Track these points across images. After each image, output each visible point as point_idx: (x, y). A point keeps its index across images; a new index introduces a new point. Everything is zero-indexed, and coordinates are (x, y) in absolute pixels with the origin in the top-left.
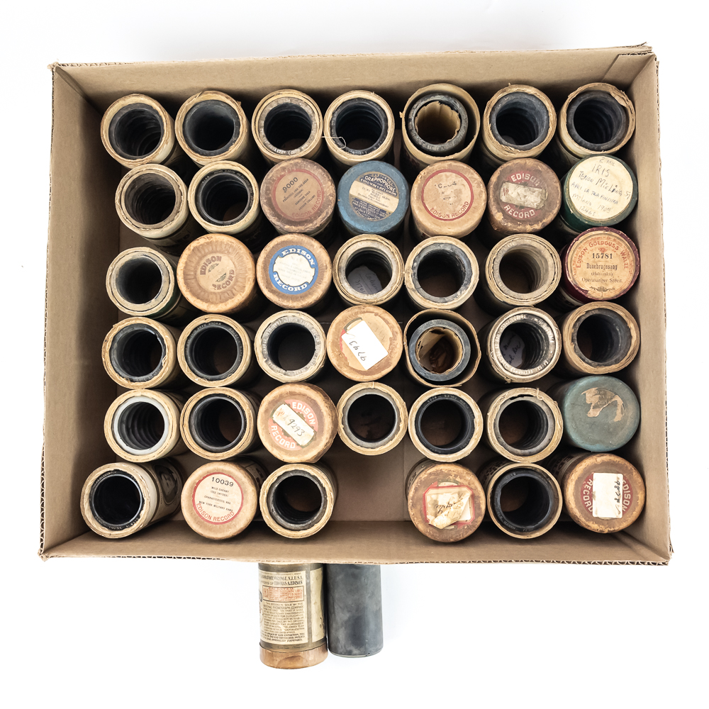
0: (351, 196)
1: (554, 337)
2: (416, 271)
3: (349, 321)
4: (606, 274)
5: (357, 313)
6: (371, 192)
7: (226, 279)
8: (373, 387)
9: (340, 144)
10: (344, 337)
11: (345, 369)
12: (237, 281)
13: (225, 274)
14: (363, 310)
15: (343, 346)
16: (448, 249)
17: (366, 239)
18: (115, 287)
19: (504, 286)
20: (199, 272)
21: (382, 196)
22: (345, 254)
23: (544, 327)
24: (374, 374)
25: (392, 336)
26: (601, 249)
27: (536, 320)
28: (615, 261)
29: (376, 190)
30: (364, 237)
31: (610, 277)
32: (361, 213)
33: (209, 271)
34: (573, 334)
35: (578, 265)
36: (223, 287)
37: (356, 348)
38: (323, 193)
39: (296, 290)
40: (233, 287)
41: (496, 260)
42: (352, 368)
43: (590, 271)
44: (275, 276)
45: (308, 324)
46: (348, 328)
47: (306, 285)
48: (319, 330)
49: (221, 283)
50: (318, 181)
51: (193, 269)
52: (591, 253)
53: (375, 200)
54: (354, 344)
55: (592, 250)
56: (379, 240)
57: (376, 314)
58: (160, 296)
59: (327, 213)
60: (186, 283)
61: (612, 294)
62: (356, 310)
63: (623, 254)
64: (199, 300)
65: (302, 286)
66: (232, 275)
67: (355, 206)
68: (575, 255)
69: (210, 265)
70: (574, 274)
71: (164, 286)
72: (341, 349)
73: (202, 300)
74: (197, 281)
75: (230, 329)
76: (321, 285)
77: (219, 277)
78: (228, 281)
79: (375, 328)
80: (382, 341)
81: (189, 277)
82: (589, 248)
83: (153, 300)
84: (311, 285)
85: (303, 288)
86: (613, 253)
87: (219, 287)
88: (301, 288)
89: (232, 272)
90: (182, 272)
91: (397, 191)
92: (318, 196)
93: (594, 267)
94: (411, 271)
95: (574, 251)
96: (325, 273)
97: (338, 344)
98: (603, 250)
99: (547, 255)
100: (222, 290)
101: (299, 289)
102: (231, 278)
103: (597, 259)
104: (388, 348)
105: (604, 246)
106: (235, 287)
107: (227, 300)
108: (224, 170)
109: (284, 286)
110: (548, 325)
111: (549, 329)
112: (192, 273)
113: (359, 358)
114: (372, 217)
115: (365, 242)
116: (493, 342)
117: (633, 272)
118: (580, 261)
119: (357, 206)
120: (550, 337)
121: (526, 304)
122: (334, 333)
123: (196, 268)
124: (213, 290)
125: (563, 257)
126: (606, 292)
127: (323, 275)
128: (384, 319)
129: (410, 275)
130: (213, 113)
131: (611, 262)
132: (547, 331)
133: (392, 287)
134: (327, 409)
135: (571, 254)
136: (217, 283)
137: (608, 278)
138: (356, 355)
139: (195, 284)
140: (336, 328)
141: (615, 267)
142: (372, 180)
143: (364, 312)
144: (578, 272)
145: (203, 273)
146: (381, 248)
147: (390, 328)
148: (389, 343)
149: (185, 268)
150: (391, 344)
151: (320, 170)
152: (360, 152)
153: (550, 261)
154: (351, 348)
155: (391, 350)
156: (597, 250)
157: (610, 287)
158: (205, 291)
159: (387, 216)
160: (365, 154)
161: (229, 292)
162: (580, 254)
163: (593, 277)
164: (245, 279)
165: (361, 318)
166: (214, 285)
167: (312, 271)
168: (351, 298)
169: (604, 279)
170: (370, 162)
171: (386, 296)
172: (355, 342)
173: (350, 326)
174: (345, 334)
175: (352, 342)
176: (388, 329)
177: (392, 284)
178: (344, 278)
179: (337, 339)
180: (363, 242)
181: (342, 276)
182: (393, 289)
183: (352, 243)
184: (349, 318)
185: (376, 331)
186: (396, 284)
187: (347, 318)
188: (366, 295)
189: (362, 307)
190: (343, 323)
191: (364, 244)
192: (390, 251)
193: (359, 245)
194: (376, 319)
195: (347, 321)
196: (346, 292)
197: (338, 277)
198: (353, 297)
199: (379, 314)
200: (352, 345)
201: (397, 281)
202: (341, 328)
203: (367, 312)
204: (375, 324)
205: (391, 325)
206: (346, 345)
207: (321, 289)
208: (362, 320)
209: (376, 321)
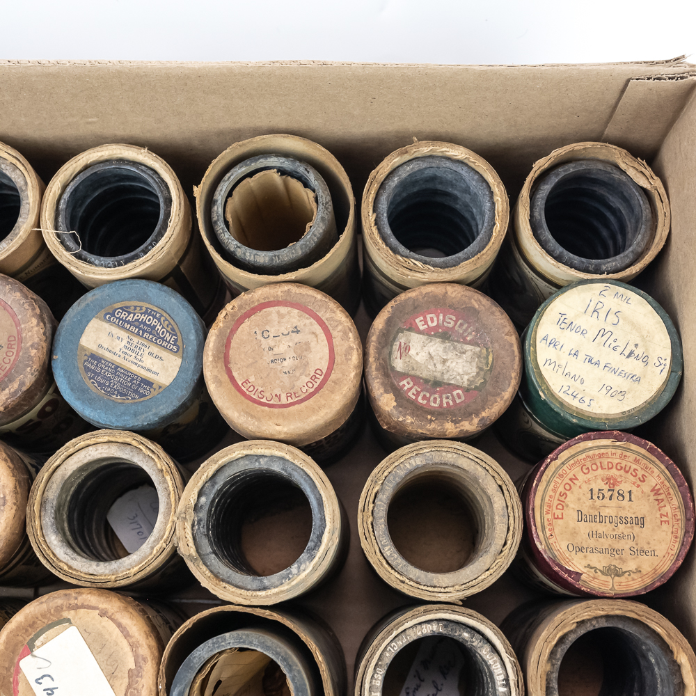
0: (84, 349)
1: (507, 679)
2: (203, 514)
3: (40, 625)
4: (620, 537)
5: (59, 609)
6: (125, 342)
9: (71, 244)
10: (26, 664)
14: (73, 602)
15: (21, 687)
16: (276, 468)
17: (106, 439)
19: (396, 555)
21: (147, 351)
22: (59, 472)
23: (484, 652)
25: (132, 666)
26: (609, 479)
27: (466, 635)
28: (641, 506)
29: (136, 340)
30: (102, 436)
31: (630, 543)
32: (100, 384)
34: (548, 675)
35: (558, 513)
38: (21, 341)
41: (380, 496)
43: (584, 528)
46: (37, 643)
50: (13, 316)
52: (586, 488)
53: (132, 358)
54: (47, 683)
55: (588, 482)
56: (134, 443)
57: (103, 614)
59: (22, 384)
61: (635, 584)
62: (59, 602)
63: (656, 491)
67: (87, 369)
68: (550, 492)
70: (548, 533)
72: (16, 692)
79: (97, 645)
80: (111, 677)
82: (581, 476)
86: (634, 489)
91: (179, 343)
92: (10, 346)
93: (593, 519)
94: (191, 516)
95: (549, 483)
97: (8, 679)
98: (612, 482)
99: (492, 489)
103: (598, 503)
105: (614, 472)
110: (494, 649)
111: (496, 658)
114: (122, 395)
115: (105, 446)
116: (367, 686)
117: (680, 533)
118: (562, 505)
119: (93, 371)
120: (499, 678)
121: (443, 597)
125: (525, 495)
126: (622, 579)
128: (119, 625)
129: (188, 526)
131: (631, 509)
132: (491, 662)
133: (152, 548)
135: (541, 488)
137: (626, 545)
140: (8, 643)
141: (640, 522)
142: (130, 318)
143: (76, 607)
144: (557, 531)
146: (139, 460)
147: (132, 647)
148: (126, 680)
150: (129, 686)
151: (18, 294)
152: (109, 260)
153: (498, 503)
154: (38, 690)
156: (599, 481)
157: (631, 565)
159: (154, 393)
160: (120, 265)
162: (561, 489)
163: (592, 543)
165: (68, 621)
168: (60, 570)
169: (617, 546)
170: (128, 282)
171: (136, 569)
172: (49, 676)
173: (41, 638)
174: (29, 656)
175: (42, 677)
176: (127, 649)
177: (154, 541)
178: (49, 523)
179: (8, 669)
180: (99, 447)
181: (47, 519)
182: (155, 552)
183: (77, 447)
184: (40, 618)
185: (100, 652)
186: (161, 542)
187: (36, 620)
188: (94, 564)
189: (74, 595)
190: (27, 630)
191: (103, 451)
192: (155, 468)
193: (90, 452)
194: (103, 624)
195: (36, 626)
196: (51, 556)
197: (37, 522)
198: (65, 568)
199: (110, 614)
200: (40, 683)
201: (164, 534)
202: (21, 642)
203: (83, 606)
204: (101, 635)
205: (134, 640)
206: (28, 683)
208: (71, 623)
209: (101, 629)
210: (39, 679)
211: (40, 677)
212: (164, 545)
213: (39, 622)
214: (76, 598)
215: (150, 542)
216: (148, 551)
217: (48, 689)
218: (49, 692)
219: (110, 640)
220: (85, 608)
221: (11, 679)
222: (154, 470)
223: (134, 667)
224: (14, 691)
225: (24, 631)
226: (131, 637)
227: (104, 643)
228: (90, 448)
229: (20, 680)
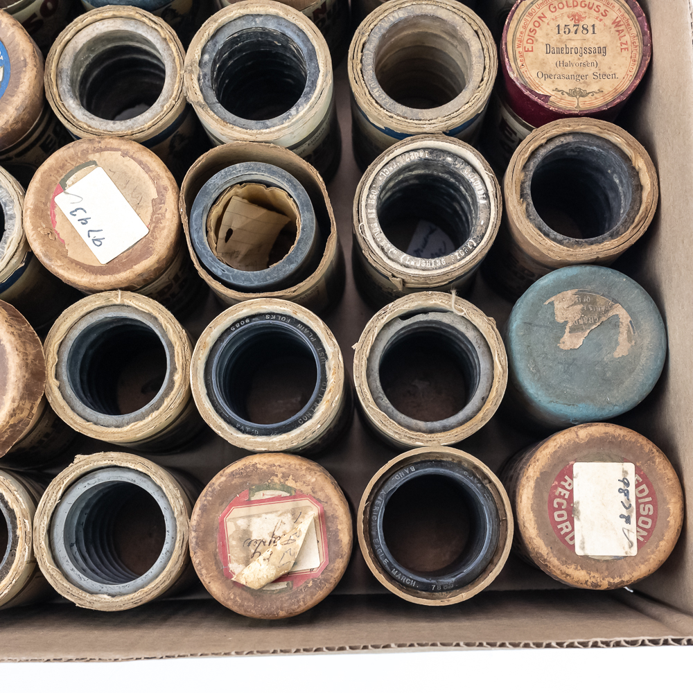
1: (487, 194)
2: (208, 70)
3: (69, 167)
4: (585, 65)
5: (85, 153)
8: (118, 301)
10: (61, 200)
11: (59, 263)
14: (97, 145)
15: (58, 219)
16: (271, 26)
17: (110, 14)
19: (384, 95)
22: (70, 45)
23: (466, 173)
24: (119, 272)
25: (155, 196)
26: (574, 16)
27: (449, 159)
28: (604, 37)
30: (107, 11)
31: (594, 69)
34: (523, 183)
35: (529, 46)
37: (84, 222)
41: (367, 46)
42: (73, 261)
43: (552, 59)
46: (68, 182)
52: (553, 25)
54: (80, 214)
55: (555, 19)
56: (137, 16)
57: (125, 154)
61: (596, 102)
62: (85, 146)
63: (616, 24)
68: (521, 29)
70: (520, 64)
72: (54, 223)
76: (15, 99)
79: (123, 182)
80: (137, 207)
82: (548, 14)
86: (597, 23)
93: (560, 51)
94: (196, 69)
95: (519, 21)
96: (22, 76)
97: (46, 212)
98: (577, 18)
99: (468, 34)
103: (565, 37)
104: (148, 220)
105: (578, 9)
110: (475, 170)
111: (476, 176)
113: (89, 242)
115: (111, 21)
116: (363, 203)
117: (638, 58)
118: (532, 40)
120: (479, 193)
121: (427, 129)
122: (38, 191)
125: (498, 36)
126: (586, 99)
127: (20, 78)
128: (140, 163)
129: (195, 77)
131: (593, 41)
132: (472, 180)
133: (163, 106)
134: (13, 339)
135: (513, 25)
137: (589, 71)
138: (84, 235)
140: (42, 182)
141: (602, 51)
143: (101, 150)
144: (527, 61)
146: (142, 31)
147: (153, 180)
148: (150, 209)
150: (154, 213)
153: (475, 45)
154: (74, 221)
155: (154, 225)
156: (566, 18)
157: (595, 87)
162: (531, 26)
163: (560, 70)
165: (94, 163)
169: (581, 73)
171: (150, 123)
172: (82, 209)
173: (72, 178)
174: (63, 193)
175: (76, 210)
176: (150, 182)
177: (164, 100)
178: (66, 90)
179: (45, 204)
180: (106, 21)
181: (64, 86)
182: (165, 109)
183: (86, 22)
184: (69, 161)
185: (125, 187)
186: (170, 100)
187: (66, 163)
188: (111, 122)
189: (97, 140)
190: (58, 172)
191: (109, 25)
192: (159, 37)
193: (97, 27)
194: (126, 163)
195: (66, 168)
196: (71, 117)
197: (55, 90)
198: (85, 126)
199: (131, 154)
200: (75, 215)
201: (173, 94)
202: (54, 181)
203: (106, 149)
204: (124, 173)
205: (154, 173)
206: (64, 215)
207: (14, 105)
208: (96, 165)
209: (124, 168)
210: (74, 211)
211: (74, 210)
212: (174, 102)
213: (68, 164)
214: (100, 142)
215: (160, 101)
216: (159, 109)
217: (82, 220)
218: (83, 222)
219: (133, 177)
220: (108, 150)
221: (49, 213)
222: (158, 39)
223: (157, 197)
224: (52, 222)
225: (56, 172)
226: (151, 171)
227: (128, 179)
228: (97, 23)
229: (56, 213)
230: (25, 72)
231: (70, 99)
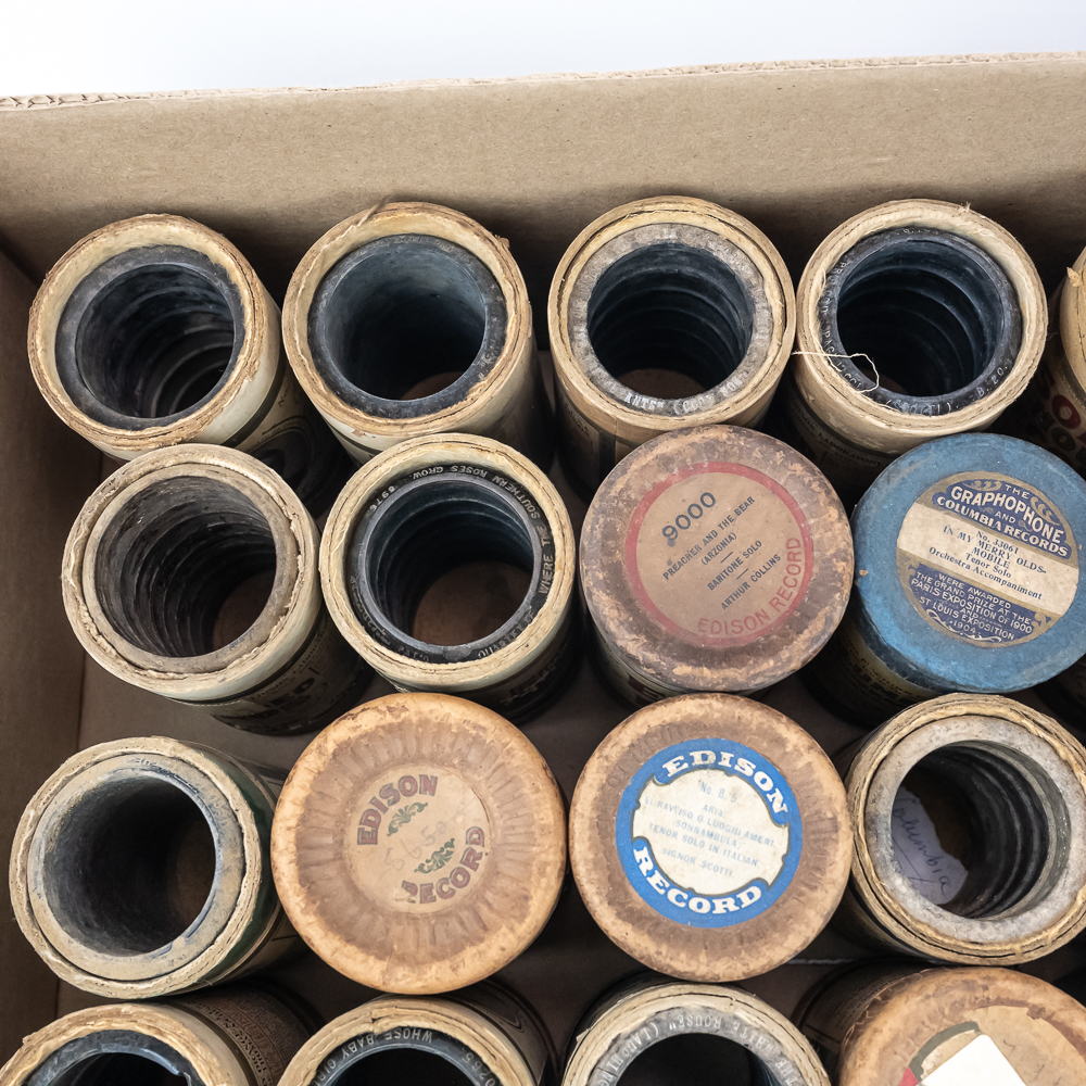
0: (906, 557)
3: (927, 1035)
5: (958, 1006)
6: (975, 543)
7: (454, 863)
9: (859, 376)
12: (494, 872)
13: (450, 844)
14: (981, 994)
17: (962, 709)
18: (41, 889)
20: (352, 834)
21: (1014, 557)
22: (887, 769)
29: (992, 538)
30: (955, 705)
32: (944, 617)
33: (392, 830)
36: (443, 895)
38: (809, 547)
39: (719, 909)
40: (478, 895)
44: (641, 855)
45: (762, 1040)
46: (926, 1065)
47: (757, 892)
48: (806, 1066)
49: (433, 878)
50: (790, 504)
51: (330, 824)
53: (990, 570)
56: (1016, 718)
57: (1037, 1012)
58: (204, 926)
59: (829, 620)
60: (306, 880)
62: (958, 994)
64: (351, 949)
65: (743, 896)
66: (478, 849)
67: (919, 592)
69: (394, 809)
71: (221, 885)
73: (365, 946)
74: (346, 870)
75: (468, 1059)
76: (819, 894)
77: (429, 852)
78: (459, 871)
79: (1031, 1067)
81: (316, 856)
83: (179, 941)
84: (778, 893)
85: (746, 902)
87: (427, 894)
88: (738, 902)
89: (477, 837)
90: (292, 836)
91: (1070, 541)
92: (792, 557)
96: (829, 849)
100: (440, 904)
101: (732, 907)
102: (471, 859)
106: (489, 896)
107: (458, 949)
108: (447, 467)
109: (672, 894)
112: (329, 840)
114: (985, 634)
115: (962, 723)
119: (929, 595)
123: (342, 821)
124: (404, 906)
127: (824, 852)
128: (1066, 1032)
130: (408, 279)
133: (1073, 896)
136: (421, 879)
139: (339, 883)
140: (880, 1066)
142: (977, 500)
143: (986, 1003)
145: (368, 838)
146: (1022, 743)
149: (303, 820)
151: (798, 467)
152: (929, 402)
158: (372, 907)
159: (1040, 630)
160: (944, 411)
161: (465, 914)
164: (527, 864)
165: (973, 1025)
166: (409, 887)
167: (780, 838)
168: (922, 937)
170: (969, 438)
171: (1054, 932)
173: (932, 1056)
177: (1074, 884)
178: (888, 858)
180: (951, 723)
181: (883, 850)
182: (1079, 902)
183: (914, 724)
184: (927, 1023)
185: (1036, 1078)
187: (922, 1026)
189: (980, 982)
190: (908, 1045)
191: (959, 730)
192: (1054, 757)
193: (938, 734)
194: (1037, 1030)
195: (922, 1036)
196: (903, 913)
197: (867, 856)
198: (930, 933)
199: (1048, 1013)
202: (901, 1064)
203: (999, 1002)
204: (1033, 1050)
207: (819, 908)
208: (978, 1031)
209: (1032, 1039)
213: (925, 1029)
214: (986, 988)
215: (1068, 885)
216: (1066, 900)
219: (1050, 1058)
220: (1003, 1004)
222: (1053, 762)
225: (904, 1046)
227: (1041, 1063)
228: (935, 726)
230: (836, 841)
231: (896, 875)
